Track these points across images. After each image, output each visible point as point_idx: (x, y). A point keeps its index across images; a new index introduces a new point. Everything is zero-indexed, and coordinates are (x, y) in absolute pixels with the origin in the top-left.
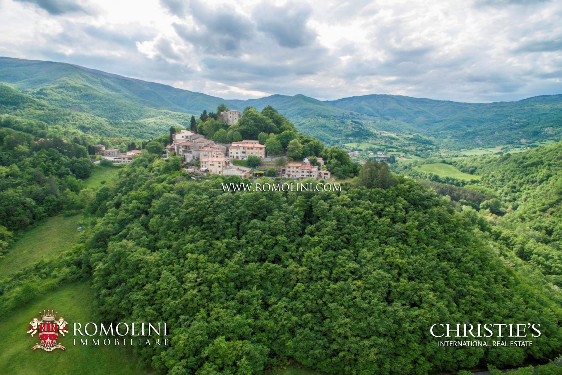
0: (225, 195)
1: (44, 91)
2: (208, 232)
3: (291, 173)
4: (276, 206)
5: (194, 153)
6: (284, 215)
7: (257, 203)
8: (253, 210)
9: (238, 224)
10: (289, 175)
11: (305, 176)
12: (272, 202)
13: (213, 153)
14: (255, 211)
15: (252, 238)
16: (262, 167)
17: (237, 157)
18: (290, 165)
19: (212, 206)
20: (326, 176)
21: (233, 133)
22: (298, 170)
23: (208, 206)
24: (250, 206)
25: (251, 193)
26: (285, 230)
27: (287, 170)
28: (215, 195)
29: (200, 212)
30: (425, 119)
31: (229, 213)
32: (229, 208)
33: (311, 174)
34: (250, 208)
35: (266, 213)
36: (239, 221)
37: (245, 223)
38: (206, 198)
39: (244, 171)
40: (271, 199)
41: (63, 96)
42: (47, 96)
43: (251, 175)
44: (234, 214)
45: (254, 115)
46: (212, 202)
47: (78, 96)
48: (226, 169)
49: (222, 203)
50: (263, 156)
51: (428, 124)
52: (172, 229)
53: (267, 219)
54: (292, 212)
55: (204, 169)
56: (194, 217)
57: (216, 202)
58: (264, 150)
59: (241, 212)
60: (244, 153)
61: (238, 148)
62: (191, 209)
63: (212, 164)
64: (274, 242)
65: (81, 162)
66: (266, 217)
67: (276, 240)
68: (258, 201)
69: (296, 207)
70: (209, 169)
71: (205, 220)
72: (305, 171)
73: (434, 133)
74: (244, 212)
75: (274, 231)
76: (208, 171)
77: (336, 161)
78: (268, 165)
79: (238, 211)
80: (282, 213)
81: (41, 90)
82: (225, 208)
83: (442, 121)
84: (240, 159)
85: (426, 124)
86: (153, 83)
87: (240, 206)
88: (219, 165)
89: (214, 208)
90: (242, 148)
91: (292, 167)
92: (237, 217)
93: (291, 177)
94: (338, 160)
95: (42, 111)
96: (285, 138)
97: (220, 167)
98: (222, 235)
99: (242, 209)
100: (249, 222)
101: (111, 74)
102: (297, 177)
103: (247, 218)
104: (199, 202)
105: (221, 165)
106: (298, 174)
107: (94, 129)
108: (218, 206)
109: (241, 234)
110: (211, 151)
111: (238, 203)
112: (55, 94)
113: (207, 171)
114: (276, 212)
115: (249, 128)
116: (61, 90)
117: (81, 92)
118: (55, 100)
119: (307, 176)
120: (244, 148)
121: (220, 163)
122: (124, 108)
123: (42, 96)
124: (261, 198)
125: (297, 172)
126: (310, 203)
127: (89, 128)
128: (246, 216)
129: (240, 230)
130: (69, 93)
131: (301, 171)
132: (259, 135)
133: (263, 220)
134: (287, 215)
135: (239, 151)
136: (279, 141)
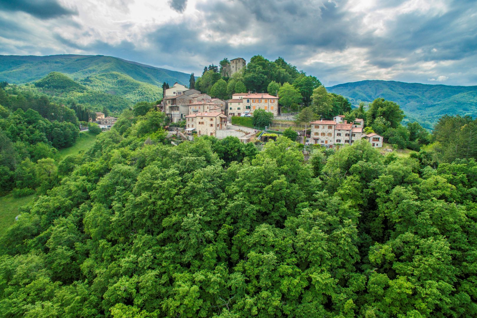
0: (209, 168)
1: (90, 79)
2: (169, 251)
3: (320, 136)
4: (304, 196)
5: (182, 109)
6: (323, 217)
7: (267, 187)
8: (260, 203)
9: (231, 235)
10: (316, 140)
11: (342, 142)
12: (296, 186)
13: (206, 107)
14: (265, 205)
15: (257, 271)
16: (274, 129)
17: (239, 114)
18: (318, 122)
19: (183, 191)
20: (376, 143)
21: (235, 84)
22: (331, 131)
23: (175, 191)
24: (256, 193)
25: (258, 167)
26: (328, 255)
27: (314, 130)
28: (191, 168)
29: (160, 202)
30: (417, 104)
31: (214, 208)
32: (215, 196)
33: (353, 138)
34: (255, 199)
35: (285, 209)
36: (232, 227)
37: (244, 231)
38: (174, 174)
39: (247, 134)
40: (294, 181)
41: (104, 82)
42: (91, 83)
43: (258, 139)
44: (223, 212)
45: (263, 60)
46: (184, 182)
47: (114, 82)
48: (221, 128)
49: (201, 185)
50: (275, 113)
51: (420, 109)
52: (109, 237)
53: (287, 223)
54: (337, 211)
55: (189, 129)
56: (147, 213)
57: (190, 184)
58: (276, 102)
59: (237, 206)
60: (248, 108)
61: (240, 101)
62: (145, 195)
63: (201, 121)
64: (305, 284)
65: (62, 126)
66: (285, 218)
67: (310, 279)
68: (270, 183)
69: (343, 198)
70: (198, 131)
71: (166, 222)
72: (343, 133)
73: (428, 117)
74: (243, 206)
75: (304, 254)
76: (196, 133)
77: (384, 120)
78: (282, 125)
79: (231, 205)
80: (318, 212)
81: (88, 77)
82: (207, 197)
83: (435, 105)
84: (243, 115)
85: (418, 109)
86: (177, 72)
87: (237, 193)
88: (211, 122)
89: (186, 196)
90: (245, 101)
91: (321, 127)
92: (228, 219)
93: (319, 143)
94: (387, 120)
95: (82, 94)
96: (306, 85)
97: (212, 125)
98: (195, 257)
99: (239, 199)
100: (251, 230)
101: (144, 65)
102: (329, 143)
103: (248, 221)
104: (159, 181)
105: (213, 123)
106: (331, 138)
107: (120, 109)
108: (193, 192)
109: (235, 257)
110: (204, 105)
111: (233, 188)
112: (98, 80)
113: (194, 132)
114: (306, 210)
115: (256, 75)
116: (102, 77)
117: (118, 79)
118: (97, 86)
119: (346, 141)
120: (248, 101)
121: (212, 120)
122: (150, 92)
123: (88, 83)
124: (275, 179)
125: (330, 134)
126: (371, 191)
127: (116, 108)
128: (247, 215)
129: (234, 248)
130: (108, 80)
131: (337, 132)
132: (270, 85)
133: (280, 225)
134: (330, 218)
135: (241, 106)
136: (298, 89)
